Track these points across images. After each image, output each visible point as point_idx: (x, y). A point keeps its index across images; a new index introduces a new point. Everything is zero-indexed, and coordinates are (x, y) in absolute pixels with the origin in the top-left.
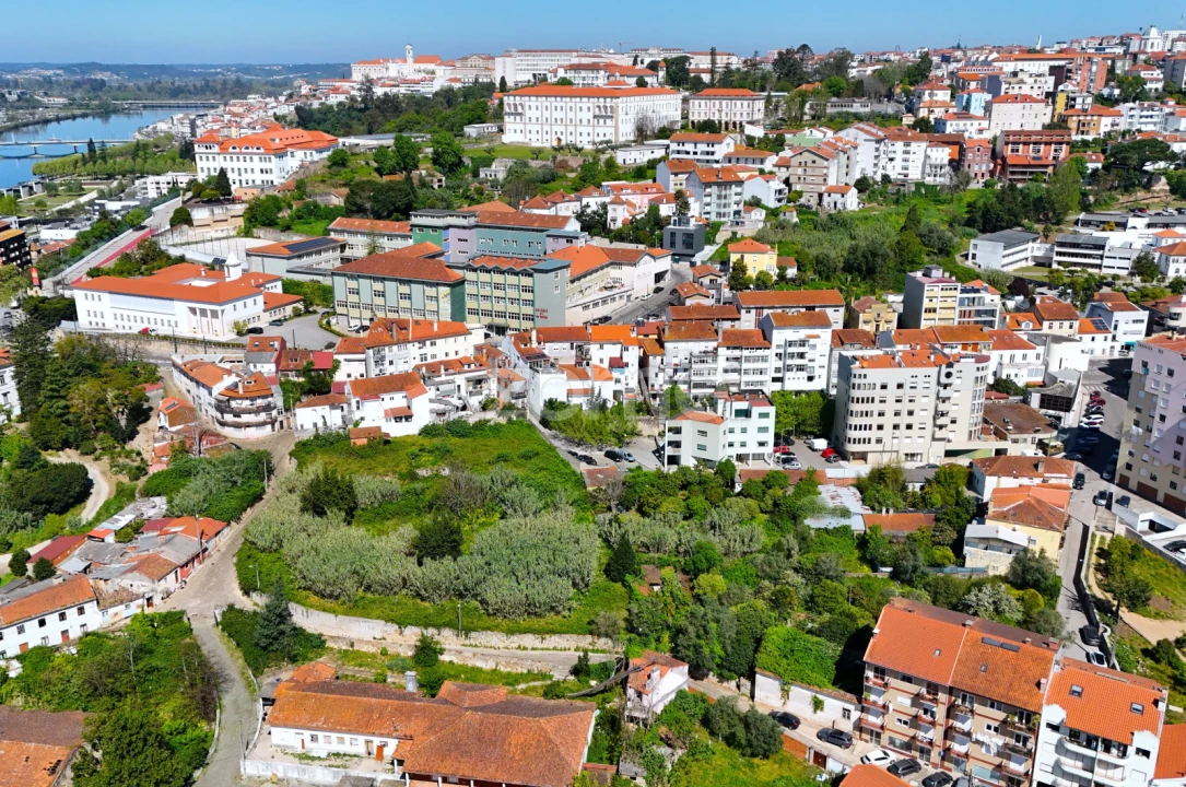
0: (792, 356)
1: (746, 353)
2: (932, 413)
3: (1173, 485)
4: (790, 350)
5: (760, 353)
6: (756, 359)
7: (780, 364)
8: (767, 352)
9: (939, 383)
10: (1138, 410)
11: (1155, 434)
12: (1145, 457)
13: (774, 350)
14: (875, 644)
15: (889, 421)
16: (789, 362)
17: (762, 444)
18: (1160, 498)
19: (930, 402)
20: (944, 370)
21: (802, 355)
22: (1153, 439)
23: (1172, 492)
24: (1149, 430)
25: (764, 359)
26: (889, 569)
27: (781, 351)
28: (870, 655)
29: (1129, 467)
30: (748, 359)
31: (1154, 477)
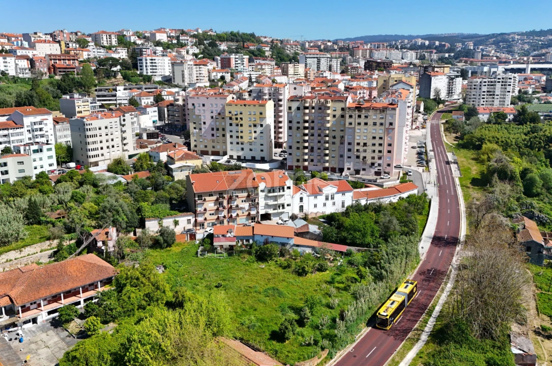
0: (36, 130)
1: (11, 131)
2: (120, 139)
3: (214, 147)
4: (35, 127)
5: (18, 131)
6: (18, 134)
7: (30, 136)
8: (22, 130)
9: (121, 124)
10: (195, 123)
11: (203, 130)
12: (201, 140)
13: (26, 129)
14: (195, 187)
15: (104, 145)
16: (36, 133)
17: (51, 165)
18: (210, 153)
19: (118, 134)
20: (122, 118)
21: (41, 129)
22: (203, 132)
23: (214, 150)
24: (201, 129)
25: (21, 134)
26: (150, 188)
27: (30, 128)
28: (196, 190)
29: (196, 146)
30: (12, 135)
31: (206, 146)
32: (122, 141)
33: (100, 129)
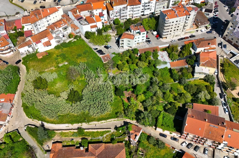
0: (146, 6)
1: (135, 7)
2: (183, 26)
3: (237, 42)
4: (146, 5)
5: (138, 6)
6: (137, 8)
7: (143, 8)
8: (140, 6)
9: (186, 19)
10: (233, 24)
11: (236, 30)
12: (231, 34)
13: (142, 5)
14: (186, 127)
16: (146, 8)
17: (143, 40)
18: (233, 44)
20: (188, 16)
21: (149, 6)
22: (235, 32)
24: (234, 29)
25: (139, 7)
27: (144, 5)
28: (185, 130)
29: (227, 35)
30: (135, 8)
31: (232, 39)
32: (184, 27)
33: (173, 22)
